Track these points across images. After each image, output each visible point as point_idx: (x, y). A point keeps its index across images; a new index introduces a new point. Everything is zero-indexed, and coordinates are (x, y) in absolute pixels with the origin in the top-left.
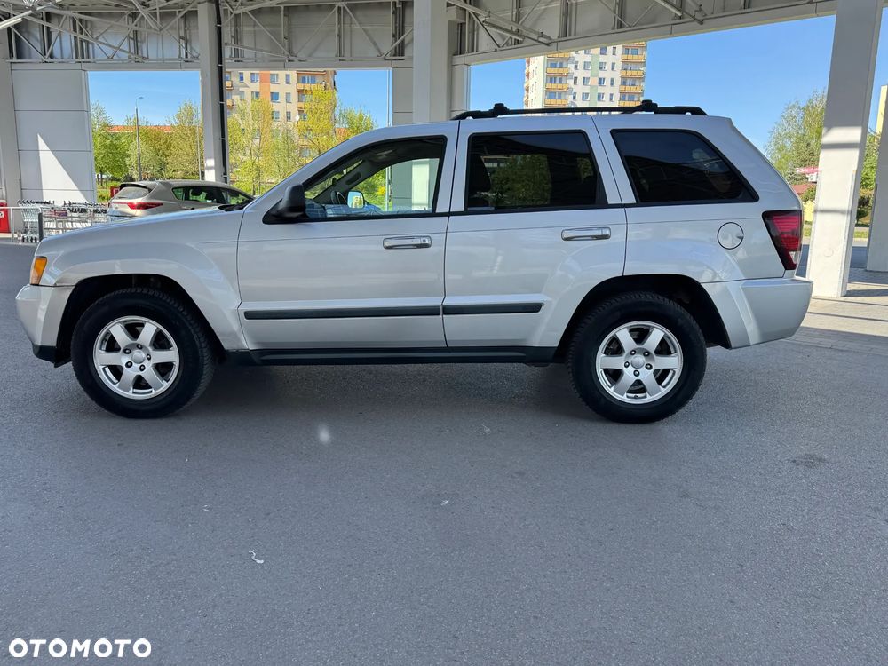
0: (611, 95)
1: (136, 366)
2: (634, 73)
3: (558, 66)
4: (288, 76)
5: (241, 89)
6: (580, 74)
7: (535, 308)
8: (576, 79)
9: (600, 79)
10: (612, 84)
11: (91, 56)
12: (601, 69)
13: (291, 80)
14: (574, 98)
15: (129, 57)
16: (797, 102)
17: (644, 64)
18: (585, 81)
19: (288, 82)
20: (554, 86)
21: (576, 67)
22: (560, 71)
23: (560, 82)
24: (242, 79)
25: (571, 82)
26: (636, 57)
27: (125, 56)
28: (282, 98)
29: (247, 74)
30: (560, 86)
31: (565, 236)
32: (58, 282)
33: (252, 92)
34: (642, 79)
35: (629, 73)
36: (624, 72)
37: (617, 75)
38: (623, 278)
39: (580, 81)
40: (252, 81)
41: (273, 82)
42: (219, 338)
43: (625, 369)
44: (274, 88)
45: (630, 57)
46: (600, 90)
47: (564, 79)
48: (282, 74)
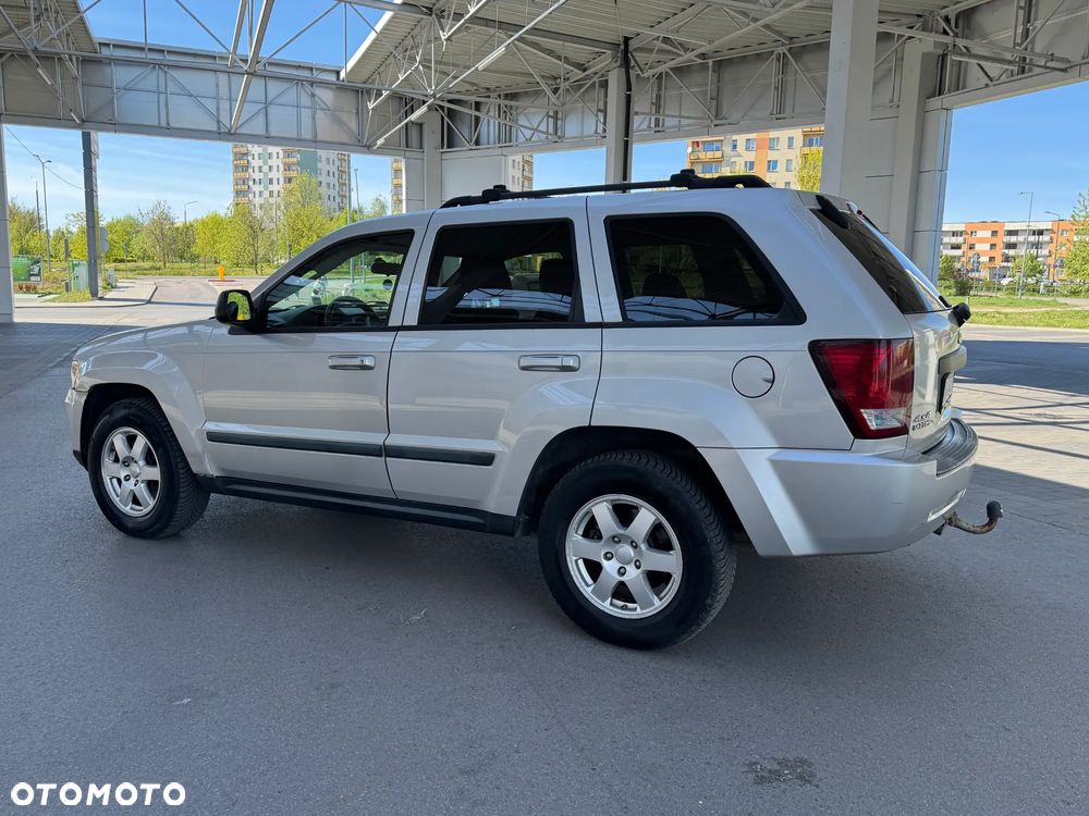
4: (791, 139)
5: (733, 160)
7: (486, 459)
11: (514, 138)
13: (795, 144)
15: (547, 138)
19: (790, 146)
24: (735, 147)
27: (543, 136)
28: (781, 166)
29: (741, 139)
31: (522, 364)
33: (746, 163)
38: (590, 427)
40: (747, 149)
41: (771, 148)
43: (605, 563)
44: (772, 156)
48: (782, 135)
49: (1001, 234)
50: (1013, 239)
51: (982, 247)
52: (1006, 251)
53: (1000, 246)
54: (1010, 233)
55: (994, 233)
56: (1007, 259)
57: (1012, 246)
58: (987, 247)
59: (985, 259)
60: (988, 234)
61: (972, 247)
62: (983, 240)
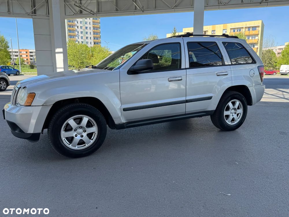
0: (90, 32)
1: (79, 136)
2: (97, 26)
3: (71, 22)
6: (79, 25)
8: (78, 27)
9: (86, 27)
10: (90, 29)
12: (86, 24)
14: (78, 33)
16: (146, 38)
17: (99, 23)
18: (81, 27)
20: (71, 28)
21: (77, 23)
22: (72, 23)
23: (73, 27)
25: (76, 27)
26: (97, 21)
30: (73, 29)
32: (44, 104)
34: (99, 28)
35: (95, 26)
36: (93, 25)
37: (91, 26)
39: (79, 27)
42: (114, 119)
45: (95, 20)
46: (86, 31)
47: (74, 26)
49: (28, 52)
50: (32, 54)
51: (24, 56)
52: (31, 57)
53: (29, 56)
54: (31, 52)
55: (26, 52)
56: (31, 59)
57: (31, 56)
58: (25, 56)
59: (25, 59)
60: (25, 53)
61: (21, 56)
62: (24, 54)
